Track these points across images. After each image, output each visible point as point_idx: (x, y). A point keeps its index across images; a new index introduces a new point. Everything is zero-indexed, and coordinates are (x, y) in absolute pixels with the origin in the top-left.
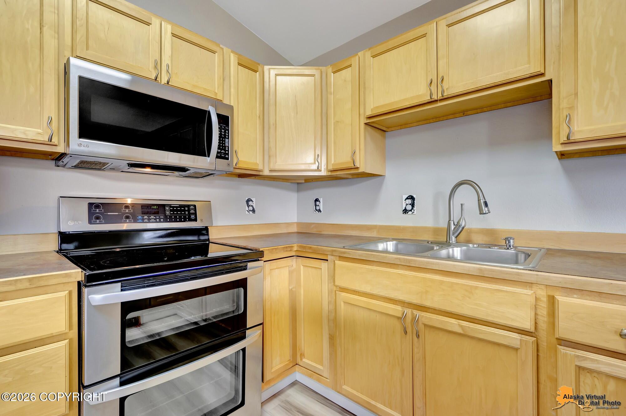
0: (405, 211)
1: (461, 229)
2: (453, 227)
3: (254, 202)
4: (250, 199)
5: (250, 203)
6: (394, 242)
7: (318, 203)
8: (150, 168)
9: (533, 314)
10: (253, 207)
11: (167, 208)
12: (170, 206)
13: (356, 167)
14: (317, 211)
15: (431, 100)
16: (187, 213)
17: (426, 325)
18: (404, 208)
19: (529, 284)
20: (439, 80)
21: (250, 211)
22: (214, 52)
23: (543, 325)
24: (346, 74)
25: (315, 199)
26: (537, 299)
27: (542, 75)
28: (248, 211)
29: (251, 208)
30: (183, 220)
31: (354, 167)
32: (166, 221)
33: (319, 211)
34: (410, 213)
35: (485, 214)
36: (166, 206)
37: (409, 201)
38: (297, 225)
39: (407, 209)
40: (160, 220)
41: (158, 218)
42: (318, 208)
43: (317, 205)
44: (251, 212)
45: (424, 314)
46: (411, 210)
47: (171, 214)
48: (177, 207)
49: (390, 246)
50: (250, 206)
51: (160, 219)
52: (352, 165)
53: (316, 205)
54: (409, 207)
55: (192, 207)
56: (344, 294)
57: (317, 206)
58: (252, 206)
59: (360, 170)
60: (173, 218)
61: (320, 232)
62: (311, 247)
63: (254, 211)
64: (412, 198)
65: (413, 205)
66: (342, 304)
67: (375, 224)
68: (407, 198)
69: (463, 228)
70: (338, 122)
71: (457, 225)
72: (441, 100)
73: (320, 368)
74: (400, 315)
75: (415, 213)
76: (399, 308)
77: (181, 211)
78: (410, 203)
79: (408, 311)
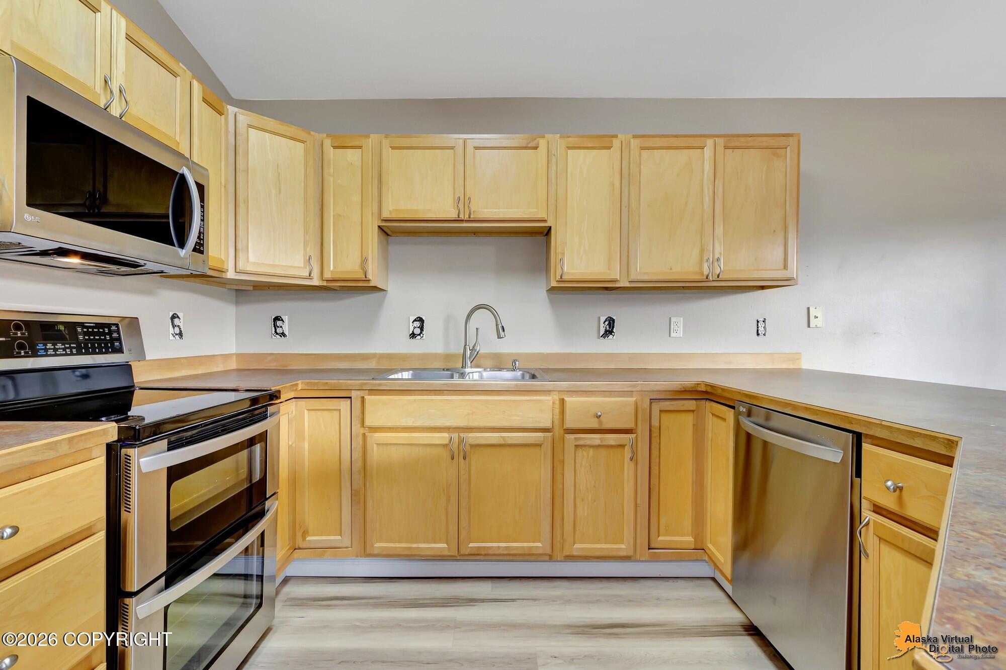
0: (413, 336)
1: (476, 353)
2: (468, 352)
3: (181, 320)
4: (176, 314)
5: (176, 321)
6: (411, 372)
7: (279, 323)
8: (79, 257)
9: (551, 414)
10: (180, 328)
11: (79, 329)
12: (82, 325)
13: (367, 279)
14: (277, 336)
15: (458, 219)
16: (108, 337)
17: (472, 446)
18: (411, 332)
19: (548, 392)
20: (467, 201)
21: (176, 334)
22: (175, 75)
23: (557, 422)
24: (352, 156)
25: (273, 317)
26: (554, 403)
27: (545, 221)
28: (173, 335)
29: (177, 330)
30: (104, 350)
31: (365, 279)
32: (79, 353)
33: (283, 335)
34: (419, 337)
35: (503, 338)
36: (77, 325)
37: (417, 324)
38: (236, 357)
39: (415, 333)
40: (71, 351)
41: (68, 348)
42: (279, 330)
43: (278, 325)
44: (177, 337)
45: (471, 435)
46: (419, 335)
47: (86, 339)
48: (93, 328)
49: (406, 375)
50: (176, 326)
51: (71, 348)
52: (362, 276)
53: (275, 326)
54: (417, 331)
55: (114, 328)
56: (377, 435)
57: (278, 327)
58: (178, 326)
59: (372, 284)
60: (90, 348)
61: (286, 367)
62: (327, 383)
63: (180, 334)
64: (420, 320)
65: (422, 328)
66: (375, 445)
67: (372, 351)
68: (415, 320)
69: (478, 353)
70: (340, 215)
71: (473, 350)
72: (467, 221)
73: (337, 538)
74: (446, 442)
75: (424, 338)
76: (446, 435)
77: (99, 334)
78: (418, 326)
79: (455, 436)
